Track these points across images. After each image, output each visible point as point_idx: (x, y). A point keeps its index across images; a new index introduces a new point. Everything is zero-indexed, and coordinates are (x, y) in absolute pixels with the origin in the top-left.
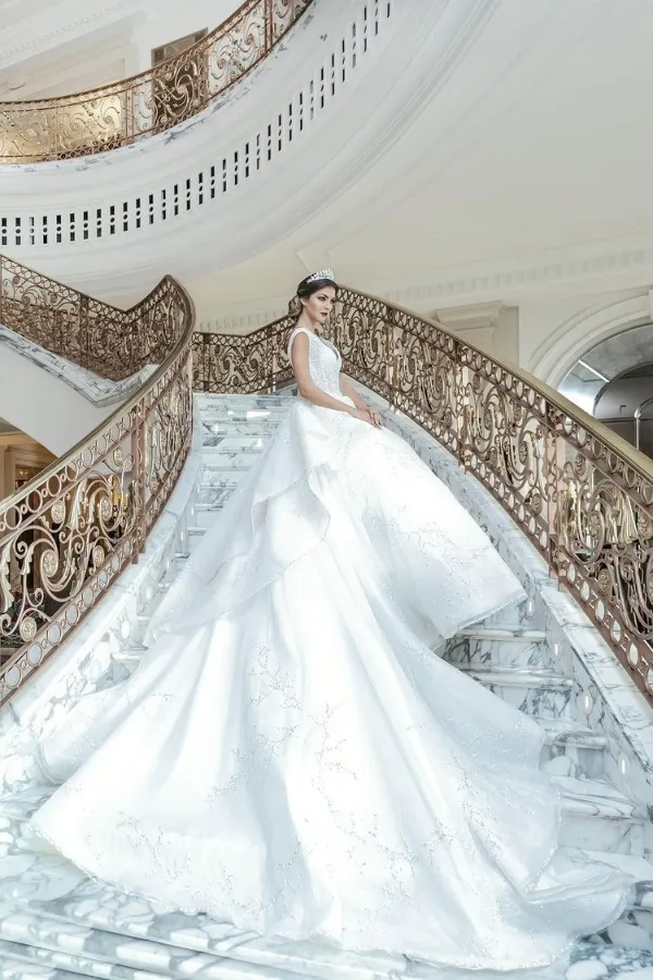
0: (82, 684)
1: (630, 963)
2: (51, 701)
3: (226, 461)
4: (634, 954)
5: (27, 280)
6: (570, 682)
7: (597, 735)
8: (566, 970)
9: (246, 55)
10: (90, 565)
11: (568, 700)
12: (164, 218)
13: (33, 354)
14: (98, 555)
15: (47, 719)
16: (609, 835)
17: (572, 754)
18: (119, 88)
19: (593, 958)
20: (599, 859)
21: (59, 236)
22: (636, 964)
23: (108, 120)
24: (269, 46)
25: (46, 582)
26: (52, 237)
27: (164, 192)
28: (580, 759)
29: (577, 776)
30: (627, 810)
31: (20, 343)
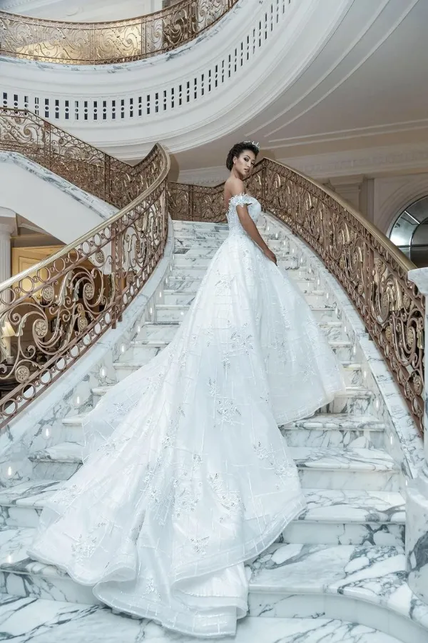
0: (66, 411)
1: (383, 556)
2: (40, 423)
3: (189, 264)
4: (386, 550)
5: (68, 142)
6: (370, 393)
7: (381, 423)
8: (346, 565)
9: (217, 9)
10: (76, 328)
11: (369, 403)
12: (165, 109)
13: (72, 191)
14: (83, 323)
15: (36, 435)
16: (381, 481)
17: (367, 435)
18: (137, 21)
19: (364, 555)
20: (375, 496)
21: (95, 116)
22: (386, 556)
23: (130, 42)
24: (230, 5)
25: (37, 340)
26: (91, 116)
27: (165, 92)
28: (371, 438)
29: (369, 448)
30: (390, 465)
31: (63, 184)
